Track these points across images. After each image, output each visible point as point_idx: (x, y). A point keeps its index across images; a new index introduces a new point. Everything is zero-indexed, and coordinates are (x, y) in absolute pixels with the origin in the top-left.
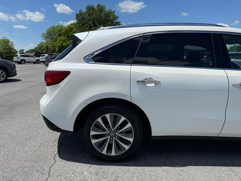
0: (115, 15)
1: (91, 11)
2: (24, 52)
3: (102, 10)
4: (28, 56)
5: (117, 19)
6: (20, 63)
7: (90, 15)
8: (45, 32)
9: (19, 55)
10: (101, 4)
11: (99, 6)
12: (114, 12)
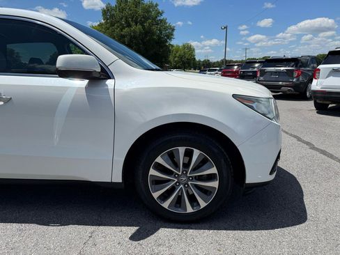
0: (158, 10)
1: (123, 5)
3: (139, 3)
5: (161, 14)
7: (122, 10)
12: (157, 5)
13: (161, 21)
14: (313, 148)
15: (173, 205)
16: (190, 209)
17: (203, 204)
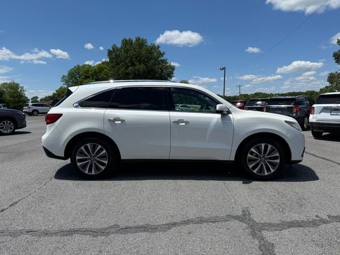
0: (159, 51)
1: (128, 46)
2: (39, 100)
3: (143, 44)
4: (42, 105)
5: (162, 56)
6: (31, 114)
7: (127, 51)
8: (66, 74)
9: (30, 104)
10: (141, 37)
11: (138, 39)
12: (158, 47)
13: (163, 61)
14: (316, 156)
15: (258, 172)
16: (266, 173)
17: (272, 171)
